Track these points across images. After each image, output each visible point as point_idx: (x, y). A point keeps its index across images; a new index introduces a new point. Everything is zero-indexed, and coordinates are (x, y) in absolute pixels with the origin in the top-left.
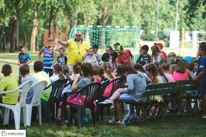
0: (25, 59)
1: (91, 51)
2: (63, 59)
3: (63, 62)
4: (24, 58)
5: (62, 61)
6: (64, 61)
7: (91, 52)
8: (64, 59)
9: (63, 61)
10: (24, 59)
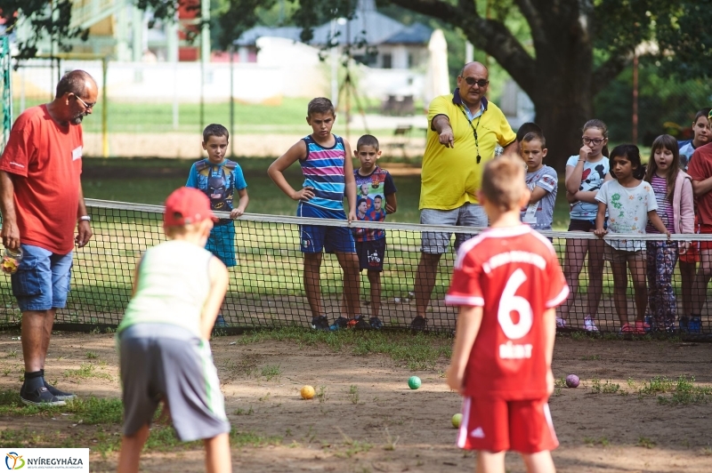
0: (228, 187)
1: (536, 147)
2: (375, 187)
3: (378, 200)
4: (224, 183)
5: (372, 196)
6: (382, 195)
7: (535, 152)
8: (382, 185)
9: (378, 197)
10: (224, 187)
